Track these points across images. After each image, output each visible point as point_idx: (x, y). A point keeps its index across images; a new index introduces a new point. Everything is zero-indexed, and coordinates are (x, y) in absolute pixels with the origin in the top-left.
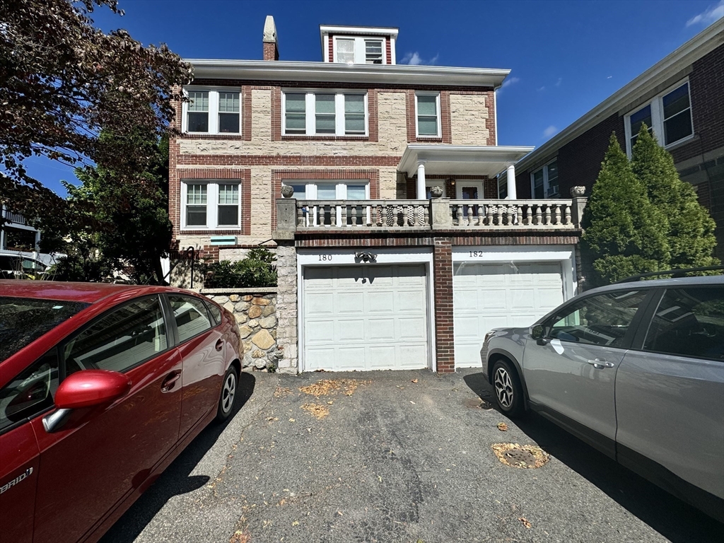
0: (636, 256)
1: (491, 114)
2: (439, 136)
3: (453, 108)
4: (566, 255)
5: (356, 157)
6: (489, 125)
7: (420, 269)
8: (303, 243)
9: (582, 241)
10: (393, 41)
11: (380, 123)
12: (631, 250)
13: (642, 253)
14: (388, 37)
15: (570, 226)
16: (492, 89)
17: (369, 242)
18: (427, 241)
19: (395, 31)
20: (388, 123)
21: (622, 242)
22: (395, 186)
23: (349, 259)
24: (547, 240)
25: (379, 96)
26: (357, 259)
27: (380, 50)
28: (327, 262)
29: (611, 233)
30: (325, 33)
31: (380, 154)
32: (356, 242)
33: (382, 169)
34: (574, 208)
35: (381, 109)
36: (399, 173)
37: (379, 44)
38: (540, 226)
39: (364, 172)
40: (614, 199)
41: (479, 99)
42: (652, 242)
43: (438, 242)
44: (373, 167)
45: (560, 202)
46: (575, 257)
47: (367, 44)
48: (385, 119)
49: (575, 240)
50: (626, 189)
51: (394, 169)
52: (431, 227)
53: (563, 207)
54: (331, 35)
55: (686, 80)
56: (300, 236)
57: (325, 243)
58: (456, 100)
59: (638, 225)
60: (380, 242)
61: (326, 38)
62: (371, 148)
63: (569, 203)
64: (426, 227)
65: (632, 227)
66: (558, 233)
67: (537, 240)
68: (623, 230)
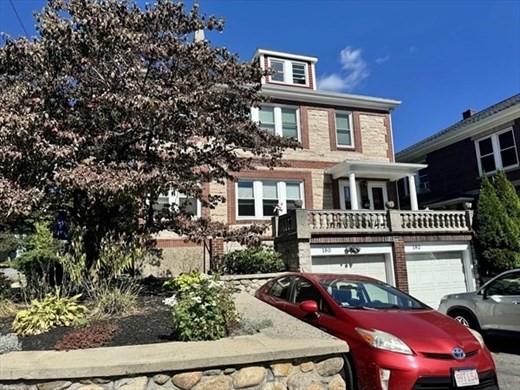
0: (506, 250)
1: (388, 130)
2: (353, 146)
3: (362, 125)
4: (464, 247)
5: (293, 161)
6: (388, 140)
7: (382, 257)
8: (316, 240)
9: (474, 238)
10: (313, 66)
11: (310, 133)
12: (503, 245)
13: (509, 248)
14: (309, 63)
15: (466, 229)
16: (387, 112)
17: (355, 240)
18: (389, 239)
19: (315, 60)
20: (315, 134)
21: (498, 240)
22: (322, 185)
23: (340, 251)
24: (456, 238)
25: (309, 113)
26: (346, 251)
27: (303, 72)
28: (328, 254)
29: (492, 235)
30: (262, 54)
31: (311, 159)
32: (347, 240)
33: (313, 171)
34: (467, 216)
35: (310, 122)
36: (325, 175)
37: (303, 68)
38: (450, 229)
39: (300, 173)
40: (490, 214)
41: (380, 119)
42: (513, 241)
43: (396, 240)
44: (307, 169)
45: (459, 213)
46: (470, 248)
47: (294, 66)
48: (314, 131)
49: (470, 238)
50: (496, 208)
51: (322, 171)
52: (391, 230)
53: (461, 216)
54: (266, 56)
55: (511, 128)
56: (314, 236)
57: (329, 240)
58: (365, 119)
59: (505, 230)
60: (361, 239)
61: (262, 59)
62: (304, 154)
63: (464, 213)
64: (387, 230)
65: (502, 232)
66: (461, 233)
67: (450, 237)
68: (498, 233)
